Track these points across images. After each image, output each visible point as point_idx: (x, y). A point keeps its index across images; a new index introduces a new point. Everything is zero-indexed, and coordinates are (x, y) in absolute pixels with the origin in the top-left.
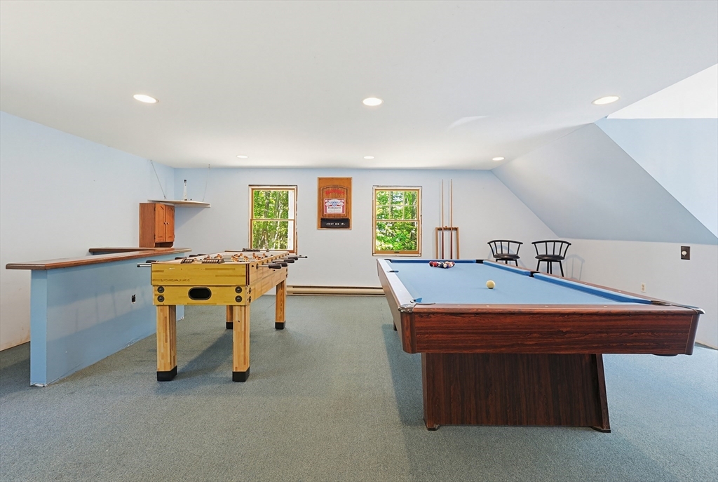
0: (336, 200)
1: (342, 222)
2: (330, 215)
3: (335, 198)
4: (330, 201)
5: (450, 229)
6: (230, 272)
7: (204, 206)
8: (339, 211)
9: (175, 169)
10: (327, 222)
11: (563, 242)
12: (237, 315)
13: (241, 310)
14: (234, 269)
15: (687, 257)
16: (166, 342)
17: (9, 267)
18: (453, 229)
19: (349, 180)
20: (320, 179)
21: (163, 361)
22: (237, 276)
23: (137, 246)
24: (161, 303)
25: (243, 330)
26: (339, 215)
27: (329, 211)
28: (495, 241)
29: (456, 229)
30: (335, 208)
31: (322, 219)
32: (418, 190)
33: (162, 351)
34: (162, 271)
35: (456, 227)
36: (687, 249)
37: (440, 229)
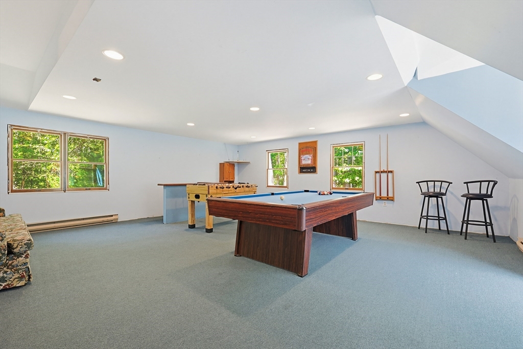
0: (307, 156)
1: (311, 169)
2: (304, 165)
3: (307, 154)
4: (304, 156)
5: (386, 172)
7: (248, 163)
8: (309, 162)
9: (238, 146)
10: (304, 169)
17: (158, 185)
18: (389, 172)
19: (315, 142)
20: (299, 144)
21: (190, 221)
22: (206, 190)
23: (218, 182)
24: (189, 199)
26: (309, 165)
27: (304, 162)
29: (391, 172)
30: (307, 160)
31: (301, 168)
32: (363, 144)
33: (190, 217)
34: (189, 188)
35: (391, 170)
37: (378, 172)
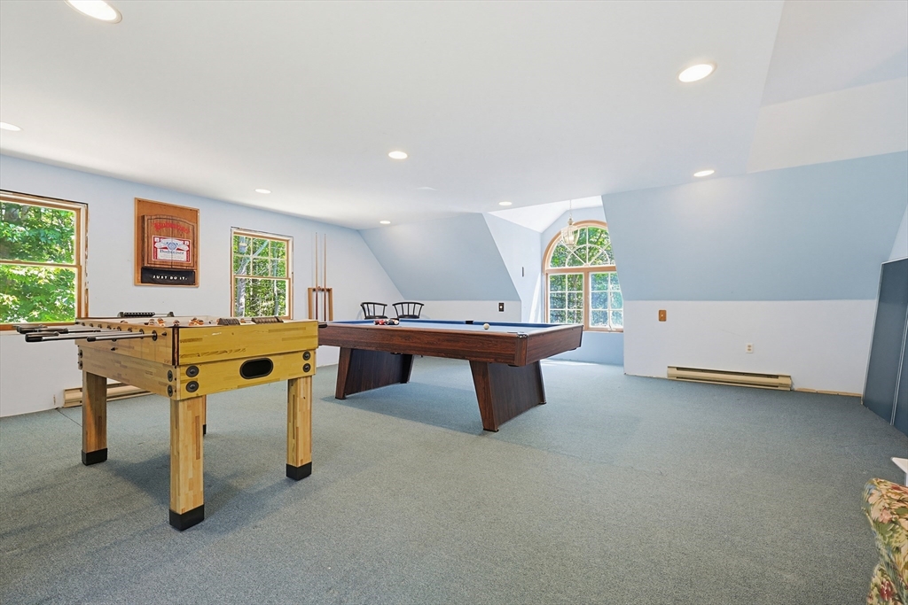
0: (175, 241)
1: (183, 275)
2: (164, 262)
3: (173, 236)
4: (163, 240)
5: (323, 290)
6: (301, 333)
8: (181, 257)
11: (415, 303)
12: (302, 392)
13: (307, 383)
14: (305, 329)
15: (502, 310)
16: (198, 458)
18: (327, 290)
19: (195, 212)
20: (138, 202)
21: (191, 494)
22: (307, 337)
24: (193, 394)
25: (309, 409)
26: (181, 264)
27: (163, 256)
28: (368, 303)
29: (329, 290)
30: (174, 253)
31: (145, 268)
32: (288, 241)
33: (190, 476)
34: (200, 339)
35: (329, 288)
36: (502, 304)
37: (314, 290)
